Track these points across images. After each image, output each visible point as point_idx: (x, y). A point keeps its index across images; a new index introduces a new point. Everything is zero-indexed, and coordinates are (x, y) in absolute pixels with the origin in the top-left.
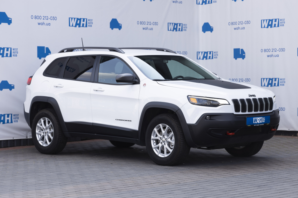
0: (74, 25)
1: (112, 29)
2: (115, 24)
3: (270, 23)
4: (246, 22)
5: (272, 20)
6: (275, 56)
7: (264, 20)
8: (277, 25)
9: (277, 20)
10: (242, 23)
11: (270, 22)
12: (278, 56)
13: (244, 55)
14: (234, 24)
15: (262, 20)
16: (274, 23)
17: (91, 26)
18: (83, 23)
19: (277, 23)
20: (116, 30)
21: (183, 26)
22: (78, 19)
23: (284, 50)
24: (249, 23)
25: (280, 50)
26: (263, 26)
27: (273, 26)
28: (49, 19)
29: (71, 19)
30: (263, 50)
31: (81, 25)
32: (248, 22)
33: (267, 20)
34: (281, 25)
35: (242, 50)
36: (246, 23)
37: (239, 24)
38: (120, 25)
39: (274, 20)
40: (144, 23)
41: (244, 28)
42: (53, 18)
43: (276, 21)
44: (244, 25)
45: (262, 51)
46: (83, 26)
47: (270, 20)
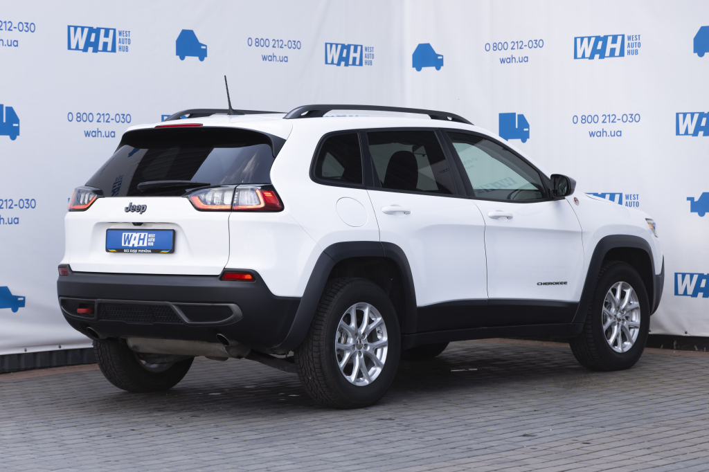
0: (81, 46)
1: (182, 58)
2: (189, 45)
3: (599, 47)
4: (531, 43)
5: (605, 39)
6: (613, 134)
7: (582, 39)
8: (617, 53)
9: (619, 39)
10: (520, 44)
11: (600, 43)
12: (619, 134)
13: (525, 130)
14: (500, 47)
15: (576, 39)
16: (610, 46)
17: (127, 49)
18: (106, 40)
19: (618, 46)
20: (192, 60)
21: (364, 52)
22: (91, 30)
23: (637, 119)
24: (541, 45)
25: (625, 117)
26: (580, 54)
27: (607, 53)
28: (15, 28)
29: (72, 29)
30: (580, 119)
31: (100, 47)
32: (538, 44)
33: (589, 38)
34: (629, 52)
35: (522, 117)
36: (530, 46)
37: (512, 49)
38: (203, 47)
39: (610, 39)
40: (265, 43)
41: (525, 59)
42: (25, 25)
43: (614, 41)
44: (526, 52)
45: (575, 121)
46: (105, 49)
47: (598, 39)
